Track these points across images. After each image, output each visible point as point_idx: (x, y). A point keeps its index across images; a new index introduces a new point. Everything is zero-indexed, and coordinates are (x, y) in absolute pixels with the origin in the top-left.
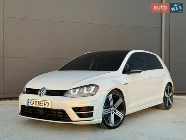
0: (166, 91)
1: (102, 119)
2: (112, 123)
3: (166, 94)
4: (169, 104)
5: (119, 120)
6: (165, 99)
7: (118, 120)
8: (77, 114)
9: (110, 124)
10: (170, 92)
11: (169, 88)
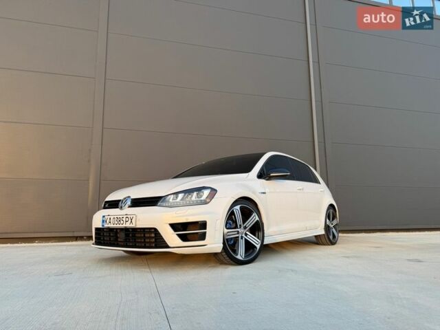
0: (328, 216)
1: (222, 245)
2: (241, 255)
3: (328, 220)
4: (334, 236)
5: (254, 251)
6: (327, 228)
7: (251, 251)
8: (178, 235)
9: (237, 255)
10: (333, 219)
11: (331, 212)
